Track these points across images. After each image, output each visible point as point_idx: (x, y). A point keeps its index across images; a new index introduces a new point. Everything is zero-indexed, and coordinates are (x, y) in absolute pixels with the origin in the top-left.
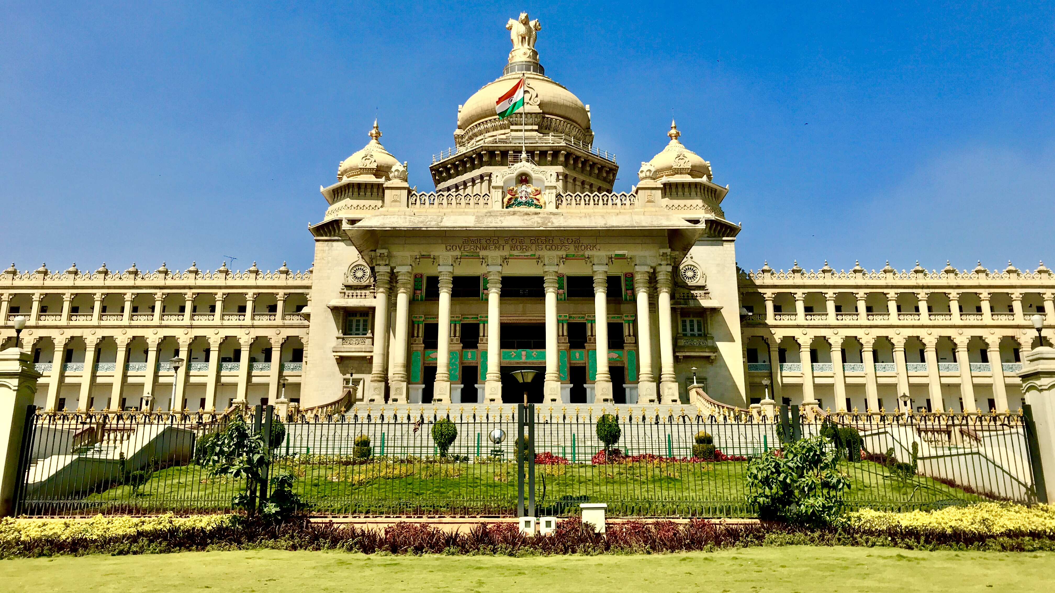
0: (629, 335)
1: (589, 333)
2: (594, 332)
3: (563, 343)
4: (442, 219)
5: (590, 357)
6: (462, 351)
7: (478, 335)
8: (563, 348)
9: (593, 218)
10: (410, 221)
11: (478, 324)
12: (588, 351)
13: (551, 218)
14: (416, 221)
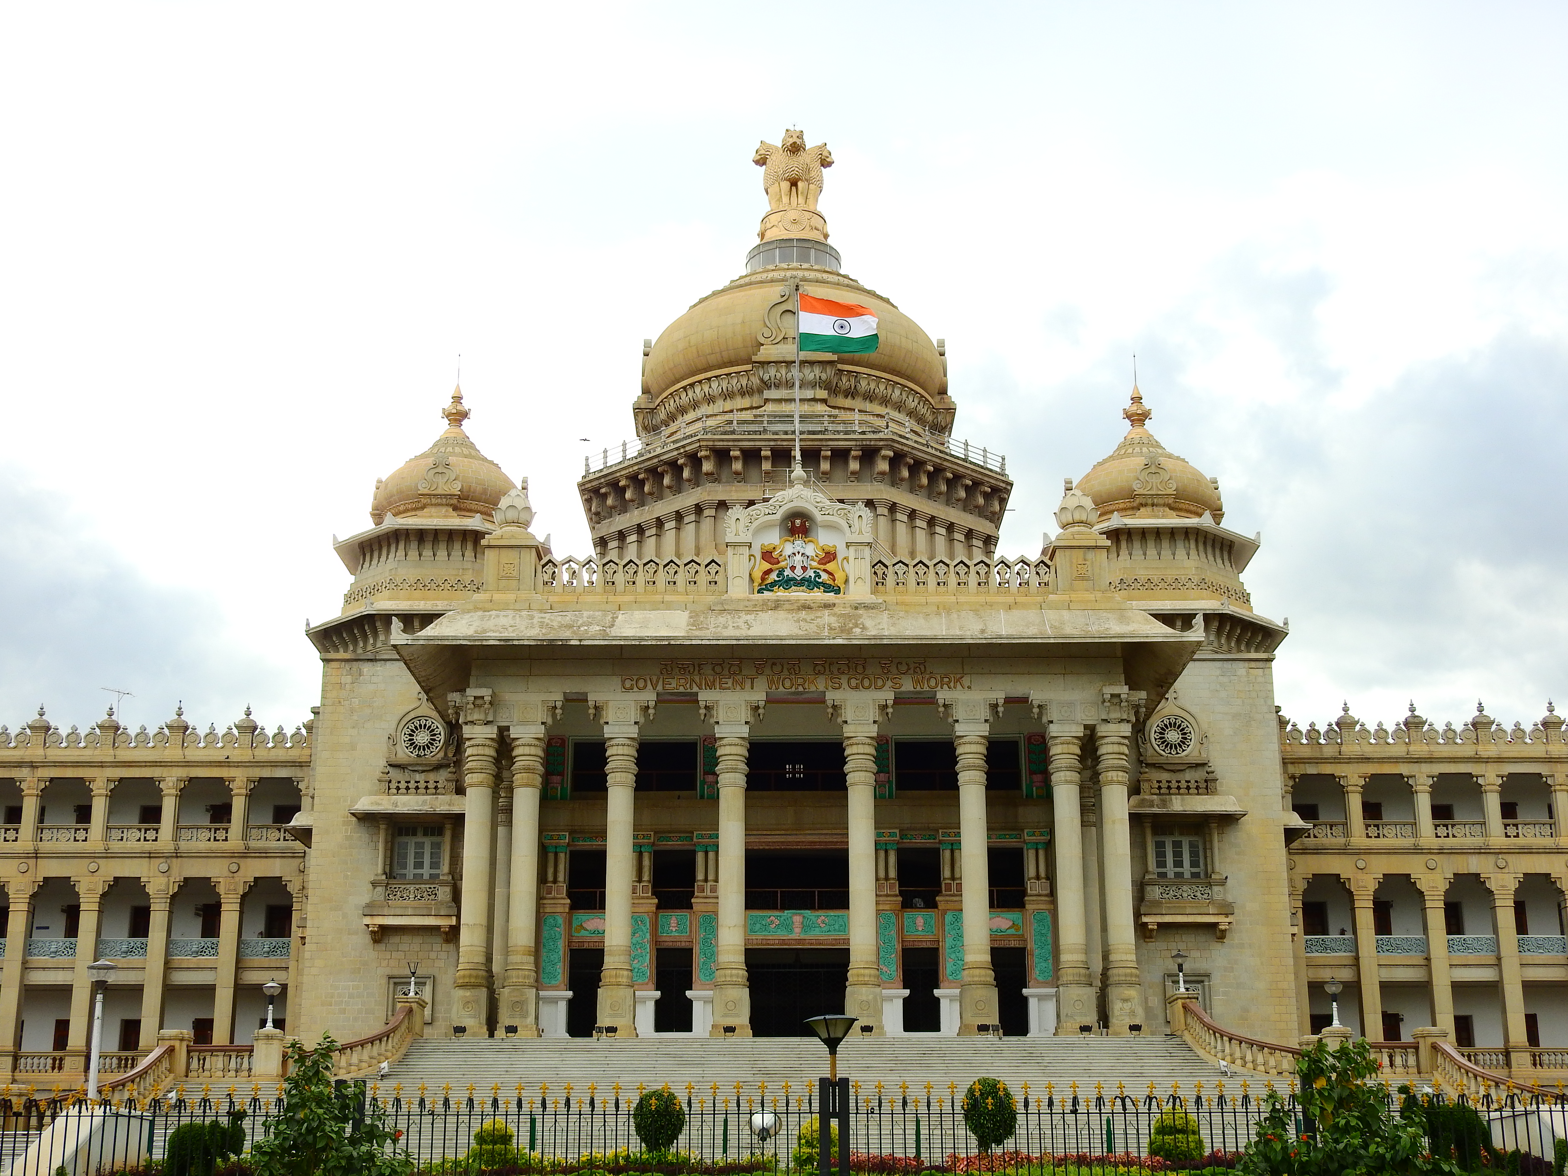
0: (1038, 877)
1: (946, 873)
2: (957, 869)
3: (887, 895)
4: (614, 619)
5: (947, 928)
6: (656, 914)
7: (693, 879)
8: (887, 907)
9: (955, 616)
10: (542, 625)
11: (693, 853)
12: (945, 912)
13: (860, 616)
14: (555, 624)
